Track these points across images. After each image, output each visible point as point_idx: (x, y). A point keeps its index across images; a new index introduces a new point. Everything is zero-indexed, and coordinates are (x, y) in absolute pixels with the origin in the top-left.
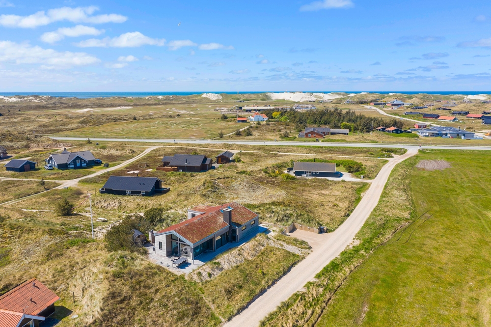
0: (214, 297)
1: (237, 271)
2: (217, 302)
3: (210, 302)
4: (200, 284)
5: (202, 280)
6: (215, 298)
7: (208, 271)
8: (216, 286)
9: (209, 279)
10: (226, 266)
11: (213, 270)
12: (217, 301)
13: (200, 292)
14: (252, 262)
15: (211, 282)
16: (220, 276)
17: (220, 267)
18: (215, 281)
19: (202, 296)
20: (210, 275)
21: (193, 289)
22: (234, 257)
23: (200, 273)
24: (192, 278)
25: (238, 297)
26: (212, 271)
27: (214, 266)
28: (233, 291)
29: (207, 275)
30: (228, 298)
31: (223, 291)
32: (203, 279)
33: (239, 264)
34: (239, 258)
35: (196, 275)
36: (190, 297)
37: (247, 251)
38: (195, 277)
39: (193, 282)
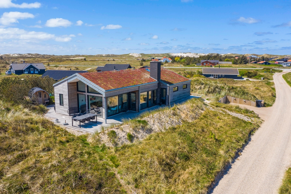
0: (139, 174)
1: (175, 135)
2: (144, 184)
3: (129, 183)
4: (113, 150)
5: (116, 144)
6: (141, 177)
7: (128, 131)
8: (142, 153)
9: (128, 143)
10: (156, 127)
11: (136, 131)
12: (145, 182)
13: (111, 163)
14: (194, 125)
15: (133, 148)
16: (147, 140)
17: (148, 127)
18: (139, 147)
19: (115, 170)
20: (131, 138)
21: (98, 158)
22: (167, 116)
23: (114, 132)
24: (99, 141)
25: (185, 175)
26: (134, 132)
27: (138, 125)
28: (173, 163)
29: (126, 137)
30: (166, 177)
31: (157, 162)
32: (120, 143)
33: (176, 126)
34: (175, 119)
35: (107, 136)
36: (87, 173)
37: (184, 111)
38: (105, 139)
39: (100, 146)
